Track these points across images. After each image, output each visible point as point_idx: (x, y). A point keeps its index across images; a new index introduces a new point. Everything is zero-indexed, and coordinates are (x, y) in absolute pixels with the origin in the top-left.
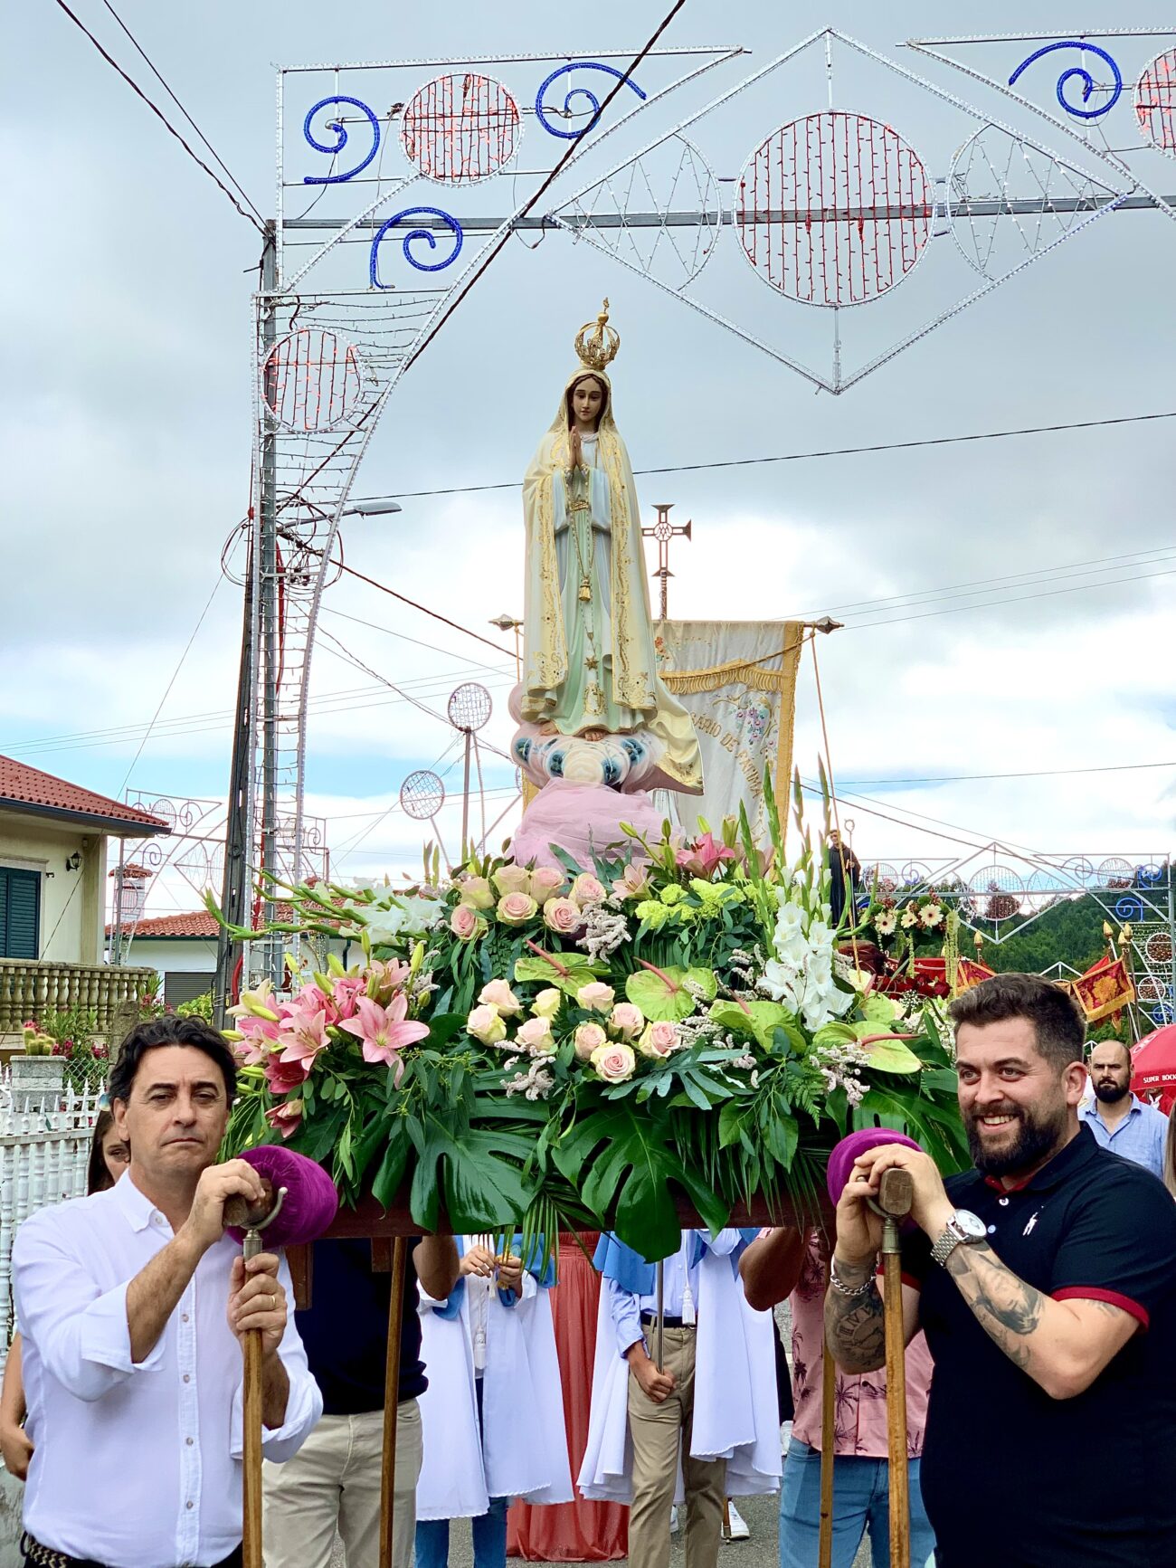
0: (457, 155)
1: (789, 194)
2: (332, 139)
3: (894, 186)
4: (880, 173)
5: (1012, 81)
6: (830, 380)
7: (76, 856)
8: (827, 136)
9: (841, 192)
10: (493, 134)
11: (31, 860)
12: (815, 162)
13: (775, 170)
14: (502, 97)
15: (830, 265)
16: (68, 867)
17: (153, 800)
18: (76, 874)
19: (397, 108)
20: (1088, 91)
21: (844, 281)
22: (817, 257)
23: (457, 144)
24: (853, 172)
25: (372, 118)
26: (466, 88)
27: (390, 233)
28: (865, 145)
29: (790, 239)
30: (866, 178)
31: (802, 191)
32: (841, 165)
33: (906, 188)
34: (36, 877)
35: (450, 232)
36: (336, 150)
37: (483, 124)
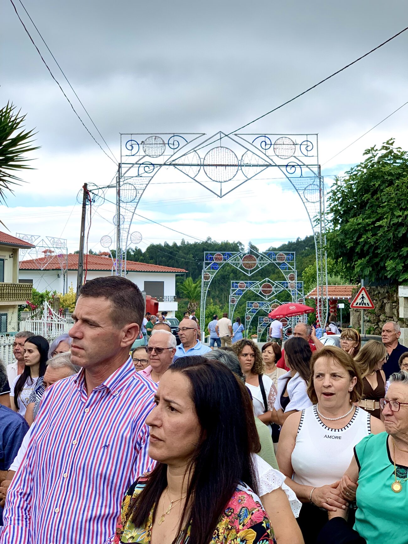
0: (153, 152)
1: (213, 162)
2: (130, 148)
3: (231, 161)
4: (229, 158)
5: (253, 142)
6: (220, 195)
7: (12, 254)
8: (220, 151)
9: (222, 162)
10: (160, 148)
11: (2, 256)
12: (218, 156)
13: (211, 157)
14: (162, 141)
15: (220, 175)
16: (10, 257)
17: (23, 236)
18: (12, 259)
19: (143, 142)
20: (266, 145)
21: (222, 177)
22: (218, 173)
23: (153, 150)
24: (224, 158)
25: (138, 144)
26: (155, 139)
27: (142, 165)
28: (227, 153)
29: (213, 170)
30: (227, 159)
31: (215, 161)
32: (222, 157)
33: (234, 161)
34: (3, 260)
35: (152, 166)
36: (131, 150)
37: (158, 146)
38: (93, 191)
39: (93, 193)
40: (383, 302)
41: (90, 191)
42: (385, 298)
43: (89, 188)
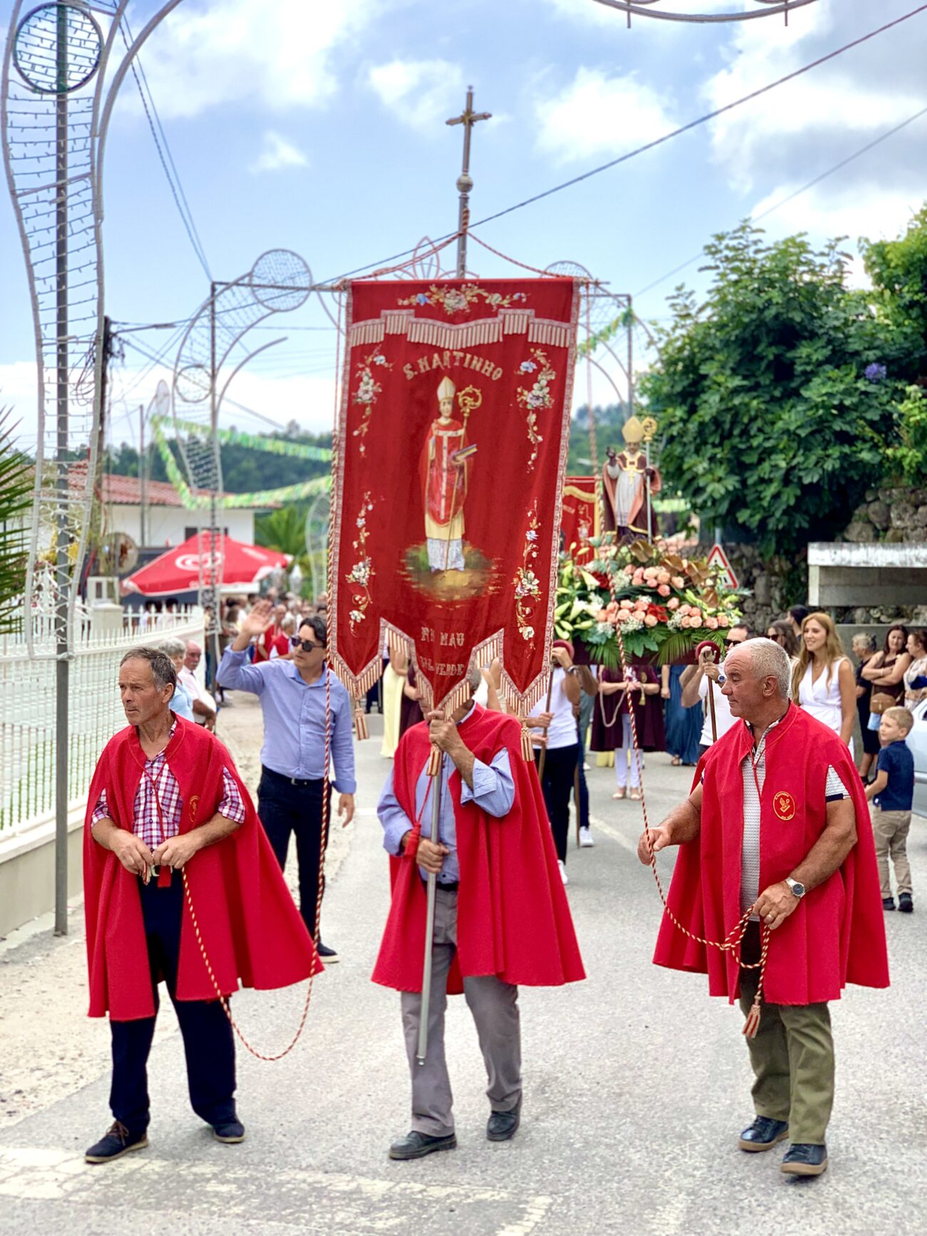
38: (120, 335)
39: (120, 339)
40: (751, 574)
41: (115, 335)
42: (755, 566)
43: (113, 329)
